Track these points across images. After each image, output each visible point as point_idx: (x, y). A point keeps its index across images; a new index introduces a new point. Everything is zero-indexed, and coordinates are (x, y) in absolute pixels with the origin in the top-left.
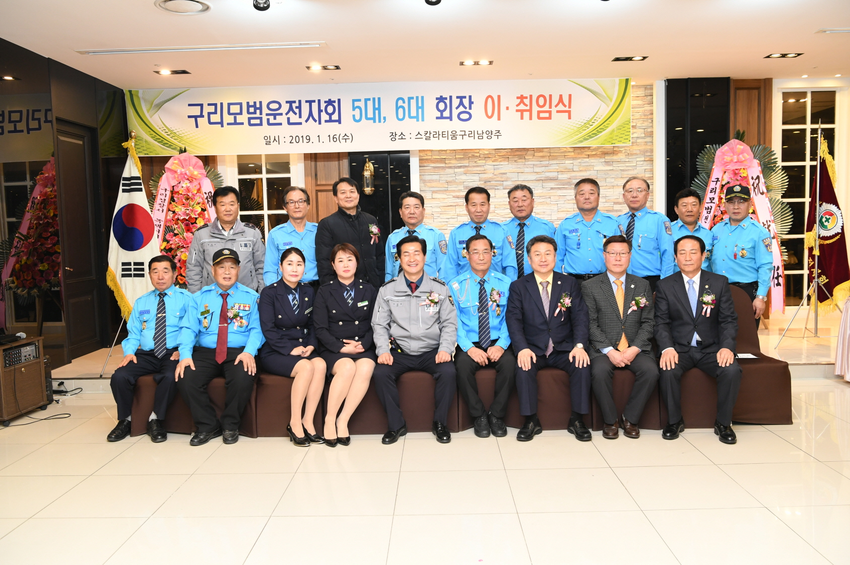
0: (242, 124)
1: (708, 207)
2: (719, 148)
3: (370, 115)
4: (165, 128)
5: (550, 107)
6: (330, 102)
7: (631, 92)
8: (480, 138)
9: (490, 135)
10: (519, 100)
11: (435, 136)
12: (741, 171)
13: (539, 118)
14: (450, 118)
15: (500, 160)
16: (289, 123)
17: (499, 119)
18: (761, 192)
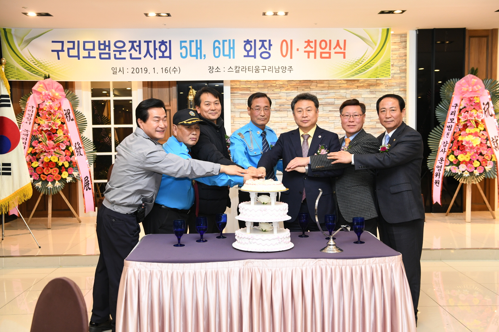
0: (95, 57)
1: (449, 126)
2: (458, 81)
3: (194, 53)
4: (33, 59)
5: (330, 49)
6: (163, 43)
7: (391, 39)
8: (276, 71)
9: (284, 69)
10: (306, 44)
11: (243, 70)
12: (475, 99)
13: (321, 57)
14: (255, 56)
15: (291, 89)
16: (131, 58)
17: (291, 58)
18: (491, 114)
